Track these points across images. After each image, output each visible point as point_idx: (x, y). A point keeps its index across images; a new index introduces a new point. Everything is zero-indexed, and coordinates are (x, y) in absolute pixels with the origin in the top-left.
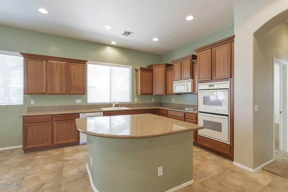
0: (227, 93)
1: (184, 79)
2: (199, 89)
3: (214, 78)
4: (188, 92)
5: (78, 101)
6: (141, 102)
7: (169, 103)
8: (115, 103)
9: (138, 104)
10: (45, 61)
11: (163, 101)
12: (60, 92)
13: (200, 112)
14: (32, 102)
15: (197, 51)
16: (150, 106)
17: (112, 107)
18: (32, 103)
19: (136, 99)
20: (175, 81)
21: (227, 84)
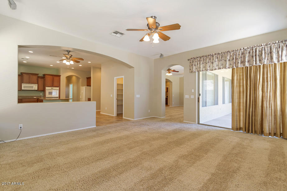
1: (31, 83)
2: (46, 89)
3: (53, 86)
13: (46, 97)
20: (23, 83)
21: (58, 88)
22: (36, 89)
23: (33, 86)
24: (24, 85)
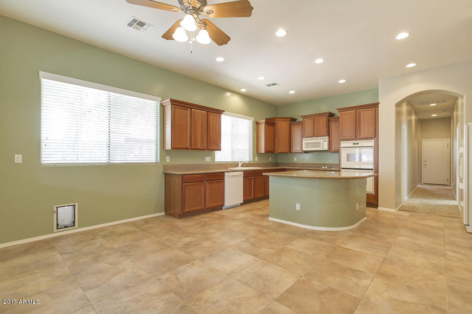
0: (371, 151)
1: (317, 137)
2: (341, 147)
3: (358, 137)
4: (324, 149)
5: (208, 159)
6: (260, 162)
7: (290, 163)
8: (241, 162)
9: (258, 164)
10: (189, 109)
11: (278, 162)
12: (201, 148)
13: (342, 168)
14: (167, 159)
15: (340, 110)
16: (268, 166)
17: (238, 166)
18: (167, 161)
19: (256, 158)
20: (304, 137)
21: (371, 143)
22: (326, 147)
23: (320, 143)
24: (307, 142)
